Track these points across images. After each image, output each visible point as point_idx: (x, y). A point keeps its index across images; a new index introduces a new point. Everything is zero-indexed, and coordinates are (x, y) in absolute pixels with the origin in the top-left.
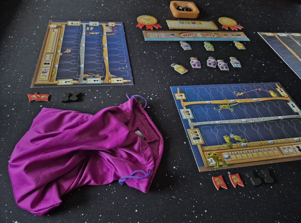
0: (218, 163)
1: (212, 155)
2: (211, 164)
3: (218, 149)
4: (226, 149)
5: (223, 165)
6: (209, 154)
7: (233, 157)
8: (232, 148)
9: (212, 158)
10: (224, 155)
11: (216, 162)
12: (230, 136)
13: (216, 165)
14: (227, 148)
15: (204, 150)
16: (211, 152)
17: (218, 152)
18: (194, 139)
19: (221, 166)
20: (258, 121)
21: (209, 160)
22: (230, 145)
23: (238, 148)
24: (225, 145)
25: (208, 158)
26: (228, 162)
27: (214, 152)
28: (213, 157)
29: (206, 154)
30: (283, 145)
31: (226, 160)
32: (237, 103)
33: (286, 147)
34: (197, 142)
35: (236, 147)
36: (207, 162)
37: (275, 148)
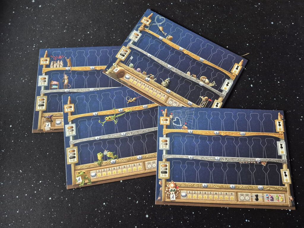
0: (84, 181)
1: (81, 174)
2: (78, 182)
3: (88, 167)
4: (96, 167)
5: (88, 183)
6: (79, 173)
7: (99, 175)
8: (101, 166)
9: (80, 177)
10: (92, 173)
11: (83, 181)
12: (103, 153)
13: (82, 183)
14: (96, 165)
15: (76, 169)
16: (82, 171)
17: (87, 171)
18: (70, 159)
19: (86, 183)
20: (137, 134)
21: (77, 179)
22: (101, 163)
23: (107, 165)
24: (96, 163)
25: (77, 177)
26: (93, 179)
27: (84, 171)
28: (82, 176)
29: (77, 173)
30: (150, 159)
31: (92, 178)
32: (125, 112)
33: (151, 162)
34: (72, 161)
35: (105, 165)
36: (75, 180)
37: (141, 163)
